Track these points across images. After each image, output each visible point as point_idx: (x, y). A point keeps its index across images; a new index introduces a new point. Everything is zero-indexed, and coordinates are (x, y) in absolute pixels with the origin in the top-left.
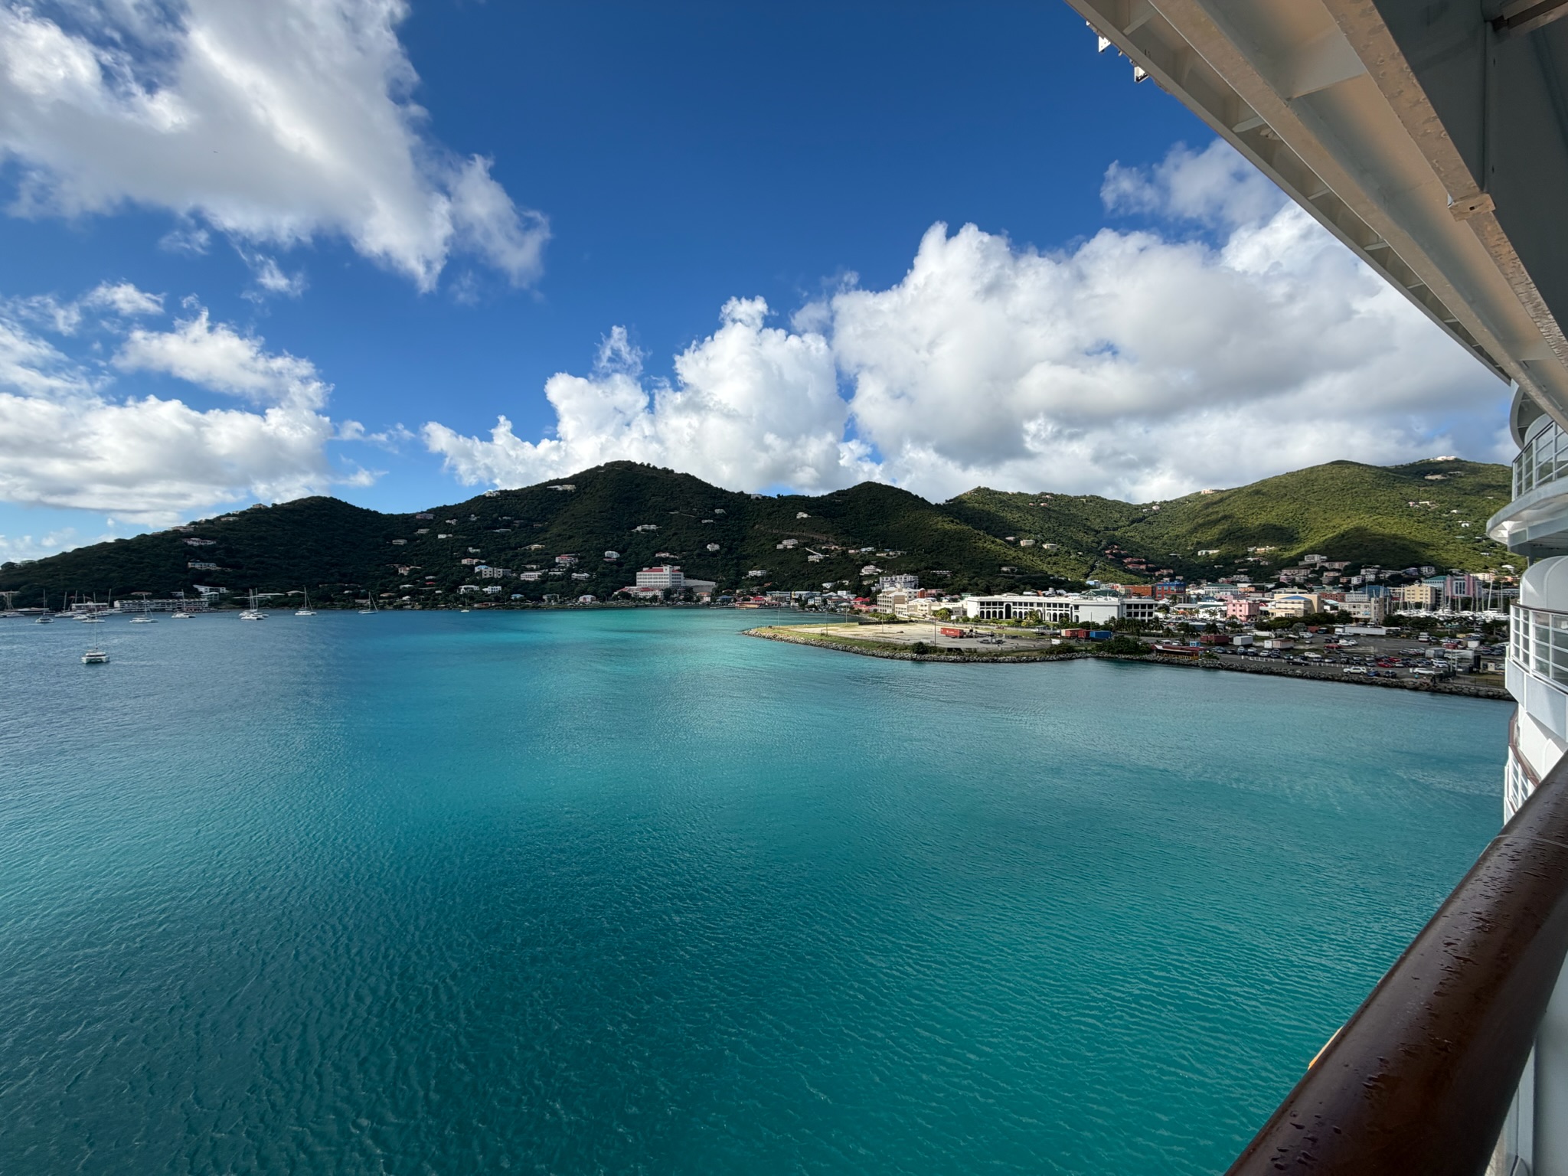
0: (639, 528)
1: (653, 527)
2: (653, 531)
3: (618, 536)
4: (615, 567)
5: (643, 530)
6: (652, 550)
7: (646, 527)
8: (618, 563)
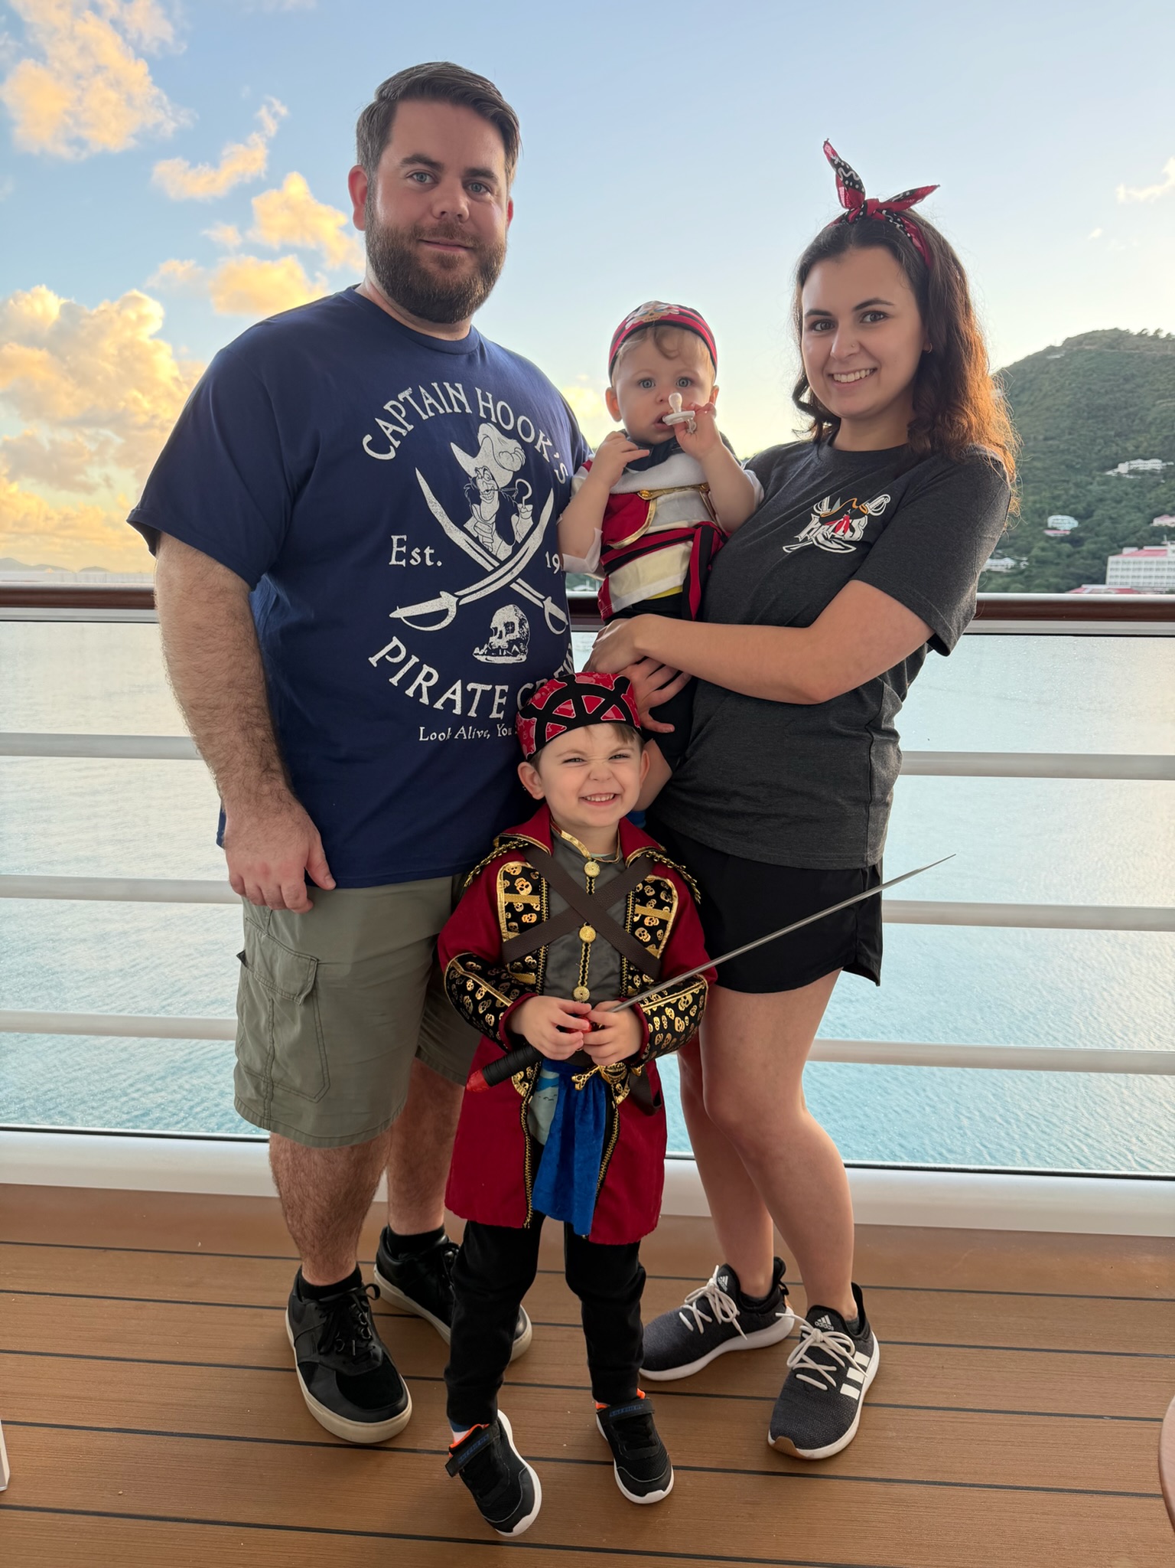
0: (1123, 468)
1: (1155, 464)
2: (1153, 473)
3: (1077, 485)
4: (1067, 547)
5: (1131, 472)
6: (1148, 511)
7: (1140, 464)
8: (1073, 539)
